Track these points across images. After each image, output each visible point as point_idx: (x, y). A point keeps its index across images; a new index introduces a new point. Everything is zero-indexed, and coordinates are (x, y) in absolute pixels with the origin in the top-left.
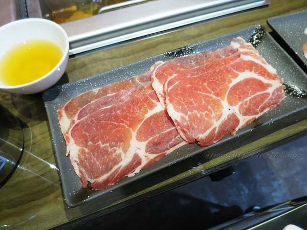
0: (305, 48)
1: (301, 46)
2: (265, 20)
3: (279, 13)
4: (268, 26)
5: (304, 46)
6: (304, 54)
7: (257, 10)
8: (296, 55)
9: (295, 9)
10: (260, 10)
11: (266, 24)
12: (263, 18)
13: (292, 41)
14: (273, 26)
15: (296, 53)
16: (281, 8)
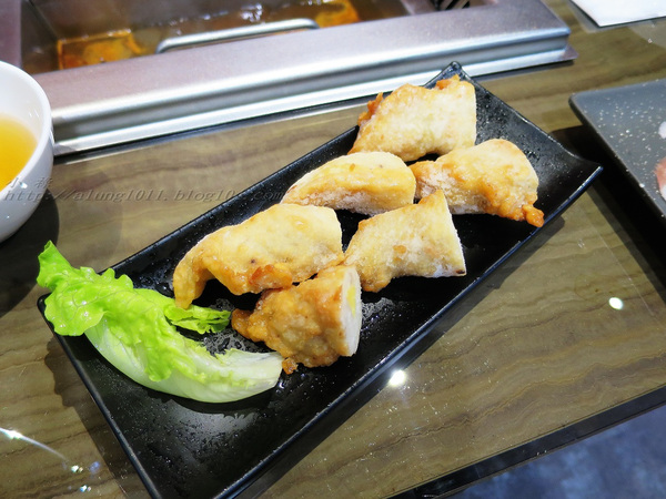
0: (661, 173)
1: (652, 166)
2: (565, 97)
3: (598, 82)
4: (571, 111)
5: (659, 167)
6: (658, 188)
7: (546, 71)
8: (641, 190)
9: (635, 74)
10: (554, 71)
11: (568, 106)
12: (560, 91)
13: (629, 153)
14: (584, 113)
15: (642, 186)
16: (604, 71)
